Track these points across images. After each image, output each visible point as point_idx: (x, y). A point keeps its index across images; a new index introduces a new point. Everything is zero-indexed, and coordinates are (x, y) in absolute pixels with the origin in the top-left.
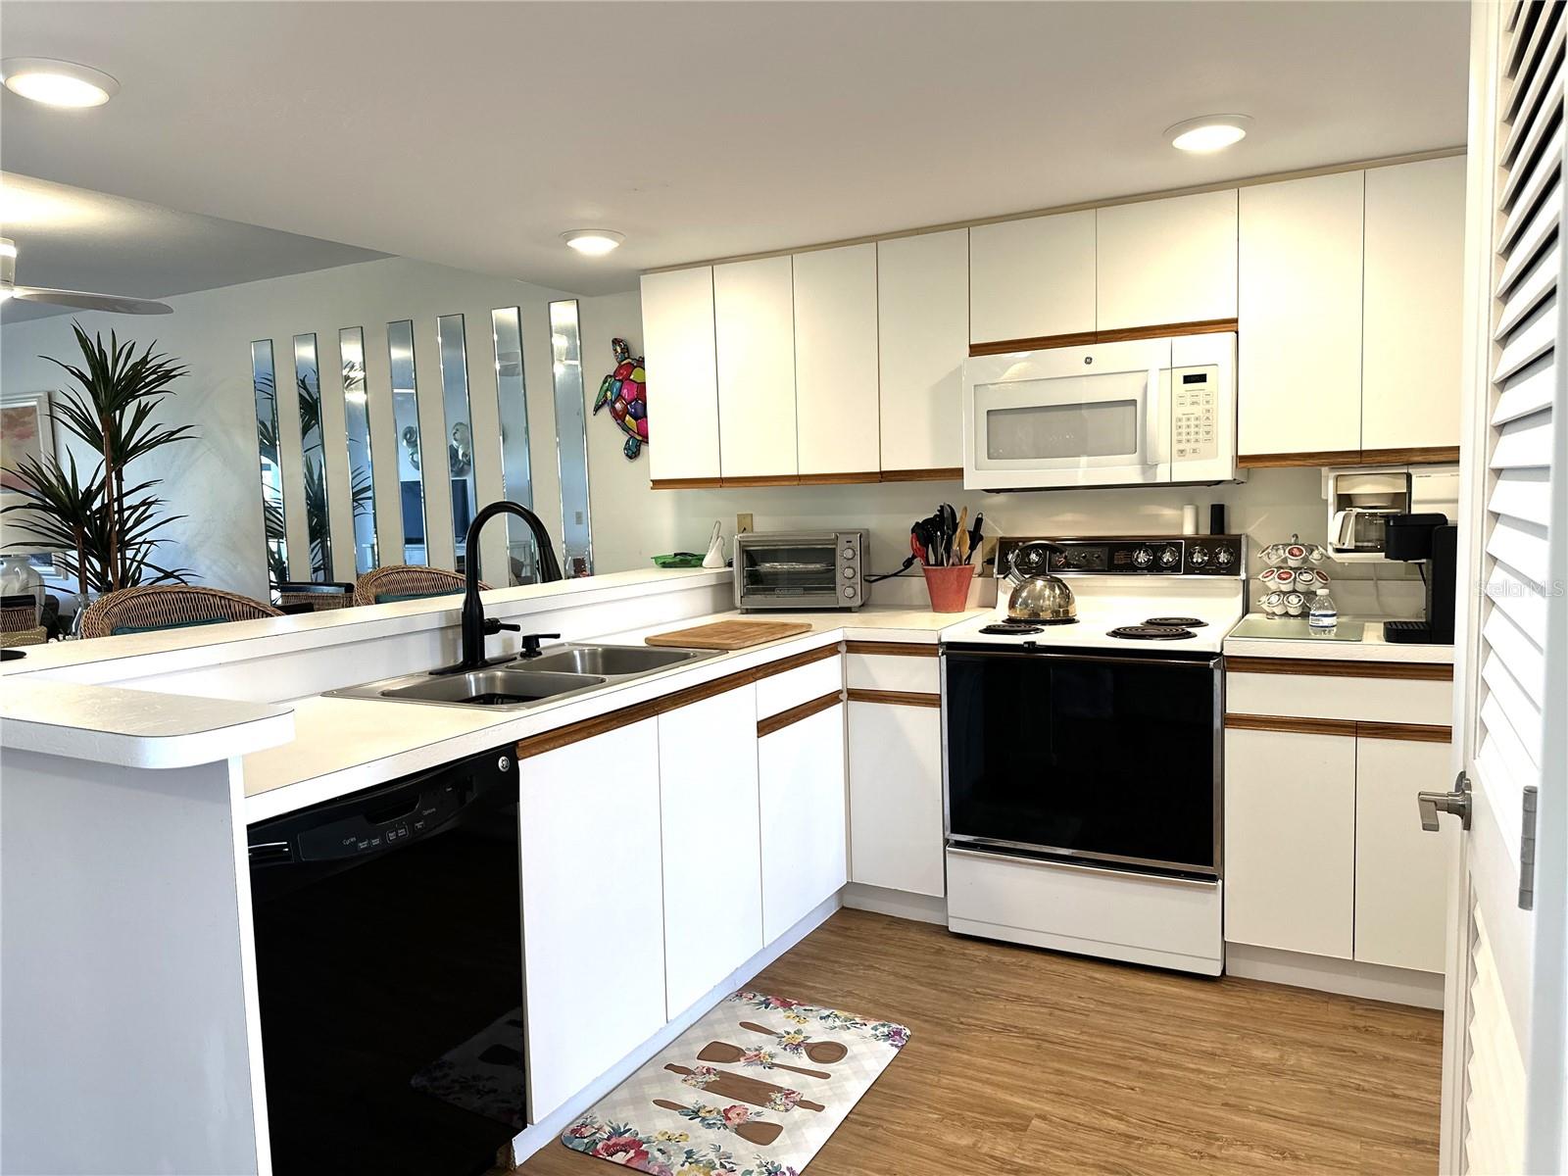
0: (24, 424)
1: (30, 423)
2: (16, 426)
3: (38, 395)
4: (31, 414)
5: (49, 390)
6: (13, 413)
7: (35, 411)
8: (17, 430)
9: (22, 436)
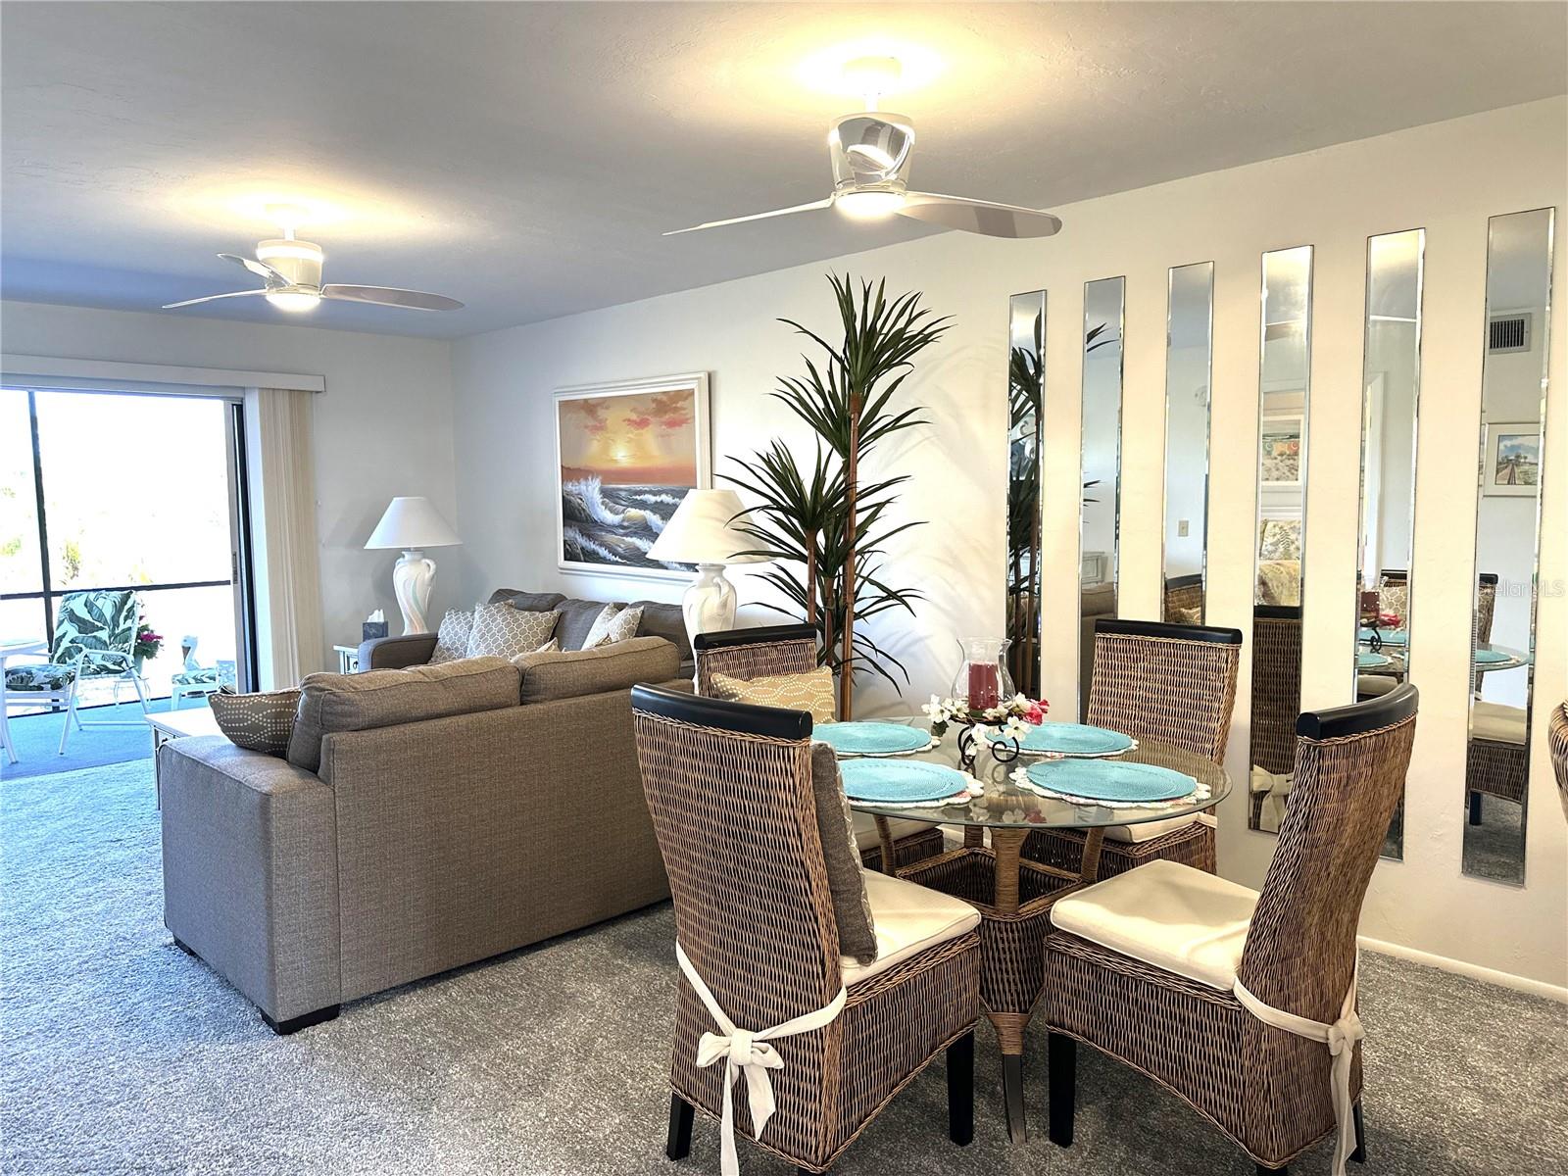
0: (676, 410)
1: (684, 409)
2: (666, 412)
3: (698, 375)
4: (686, 398)
5: (710, 369)
6: (665, 398)
7: (693, 393)
8: (667, 417)
9: (672, 424)
